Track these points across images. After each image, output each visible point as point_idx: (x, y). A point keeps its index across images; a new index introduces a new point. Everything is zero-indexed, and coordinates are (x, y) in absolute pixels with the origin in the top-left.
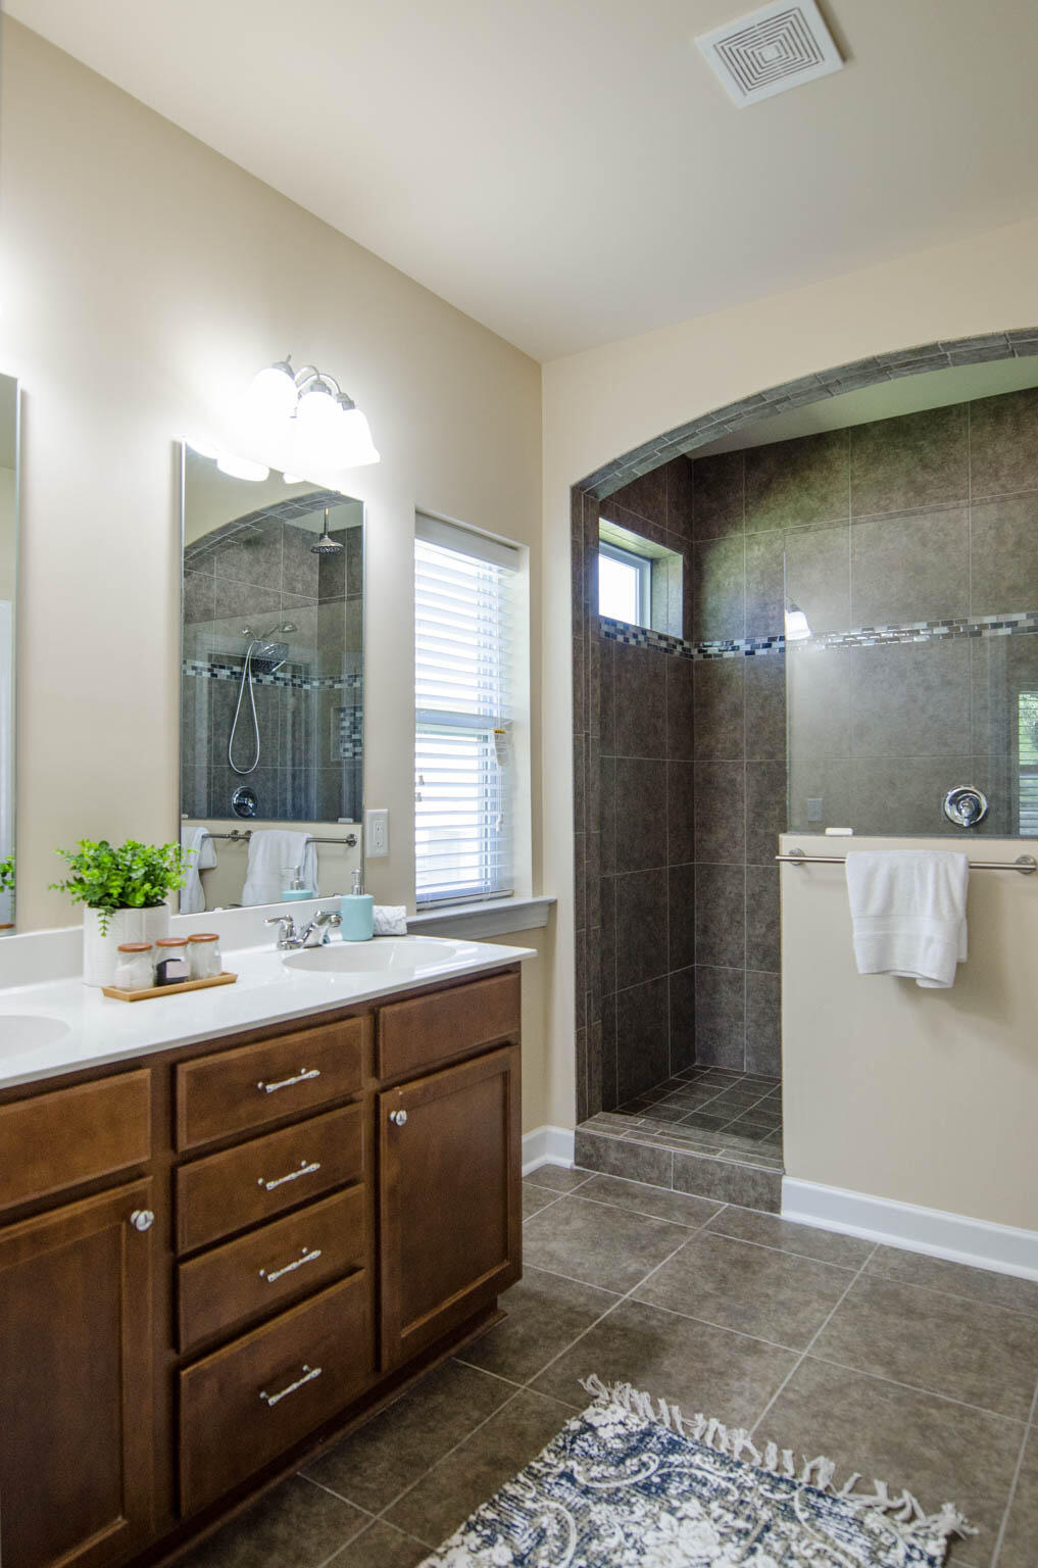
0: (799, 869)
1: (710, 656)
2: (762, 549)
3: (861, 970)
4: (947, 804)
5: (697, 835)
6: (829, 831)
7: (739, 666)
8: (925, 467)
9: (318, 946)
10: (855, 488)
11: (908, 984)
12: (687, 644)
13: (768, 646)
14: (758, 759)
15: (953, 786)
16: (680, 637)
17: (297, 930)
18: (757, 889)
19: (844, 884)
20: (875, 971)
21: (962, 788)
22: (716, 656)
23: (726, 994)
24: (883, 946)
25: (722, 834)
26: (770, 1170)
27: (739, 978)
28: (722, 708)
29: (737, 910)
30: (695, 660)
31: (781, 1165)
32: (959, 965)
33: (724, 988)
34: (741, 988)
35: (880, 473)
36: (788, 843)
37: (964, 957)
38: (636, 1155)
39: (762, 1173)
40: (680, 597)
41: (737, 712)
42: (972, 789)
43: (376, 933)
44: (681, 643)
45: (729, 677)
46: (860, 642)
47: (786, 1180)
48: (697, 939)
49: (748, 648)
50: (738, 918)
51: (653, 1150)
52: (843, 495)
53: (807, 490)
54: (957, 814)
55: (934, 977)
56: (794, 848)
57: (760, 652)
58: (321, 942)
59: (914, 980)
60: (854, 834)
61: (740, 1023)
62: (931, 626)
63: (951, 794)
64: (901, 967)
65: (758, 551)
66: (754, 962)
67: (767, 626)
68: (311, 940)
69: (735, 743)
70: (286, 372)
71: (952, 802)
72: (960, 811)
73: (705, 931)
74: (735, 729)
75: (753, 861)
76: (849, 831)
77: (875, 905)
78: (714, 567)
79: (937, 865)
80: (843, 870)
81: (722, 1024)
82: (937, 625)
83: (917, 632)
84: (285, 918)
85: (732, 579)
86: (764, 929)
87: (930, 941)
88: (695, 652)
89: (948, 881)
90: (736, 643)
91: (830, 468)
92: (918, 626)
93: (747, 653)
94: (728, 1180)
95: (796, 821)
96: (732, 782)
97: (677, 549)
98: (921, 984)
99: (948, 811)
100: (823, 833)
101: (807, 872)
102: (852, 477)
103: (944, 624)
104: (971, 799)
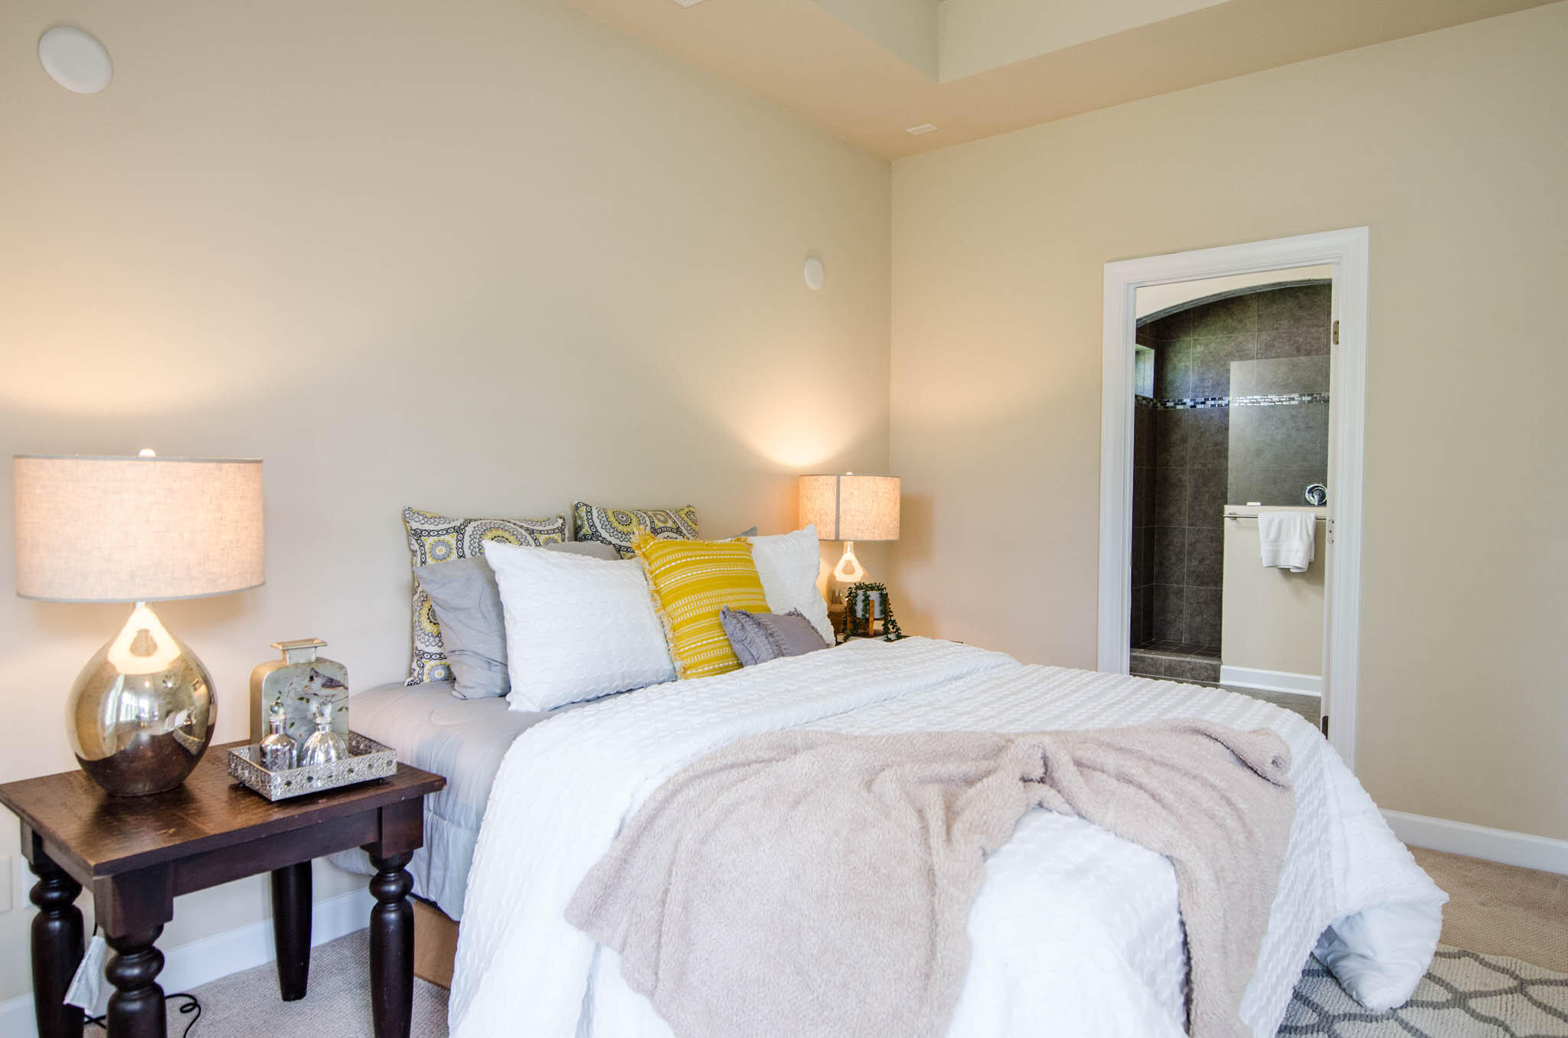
0: (1234, 522)
1: (1168, 407)
2: (1202, 348)
3: (1265, 565)
4: (1307, 493)
5: (1157, 509)
6: (1248, 504)
7: (1186, 414)
8: (1300, 307)
10: (1260, 317)
11: (1286, 572)
12: (1155, 401)
13: (1204, 403)
14: (1196, 467)
15: (1310, 483)
16: (1152, 397)
18: (1193, 540)
19: (1258, 528)
20: (1272, 565)
21: (1316, 485)
22: (1172, 407)
23: (1173, 600)
24: (1276, 554)
25: (1173, 510)
26: (1215, 663)
27: (1181, 590)
28: (1175, 437)
29: (1181, 552)
30: (1158, 409)
31: (1221, 661)
32: (1310, 563)
33: (1172, 597)
34: (1182, 596)
35: (1275, 309)
36: (1229, 509)
37: (1313, 558)
38: (1144, 662)
39: (1211, 665)
40: (1152, 374)
41: (1184, 440)
42: (1321, 485)
44: (1152, 400)
45: (1180, 420)
46: (1259, 403)
47: (1222, 667)
48: (1156, 569)
49: (1192, 404)
50: (1182, 557)
51: (1152, 659)
52: (1252, 319)
53: (1231, 315)
54: (1312, 498)
55: (1299, 566)
56: (1231, 512)
57: (1199, 406)
59: (1289, 569)
60: (1262, 505)
61: (1181, 616)
62: (1301, 395)
63: (1308, 488)
64: (1283, 564)
65: (1199, 349)
66: (1190, 582)
67: (1204, 392)
69: (1183, 458)
71: (1310, 492)
72: (1313, 497)
73: (1161, 564)
74: (1182, 450)
75: (1192, 525)
76: (1259, 504)
77: (1272, 536)
78: (1172, 356)
79: (1302, 518)
80: (1257, 522)
81: (1170, 617)
82: (1304, 395)
83: (1293, 399)
85: (1183, 364)
86: (1197, 563)
87: (1298, 551)
88: (1159, 405)
89: (1307, 528)
90: (1184, 401)
91: (1245, 305)
92: (1293, 396)
93: (1191, 407)
94: (1193, 669)
95: (1229, 501)
96: (1180, 480)
97: (1151, 347)
98: (1292, 571)
99: (1307, 496)
100: (1246, 504)
101: (1238, 522)
102: (1258, 311)
103: (1309, 395)
104: (1320, 490)
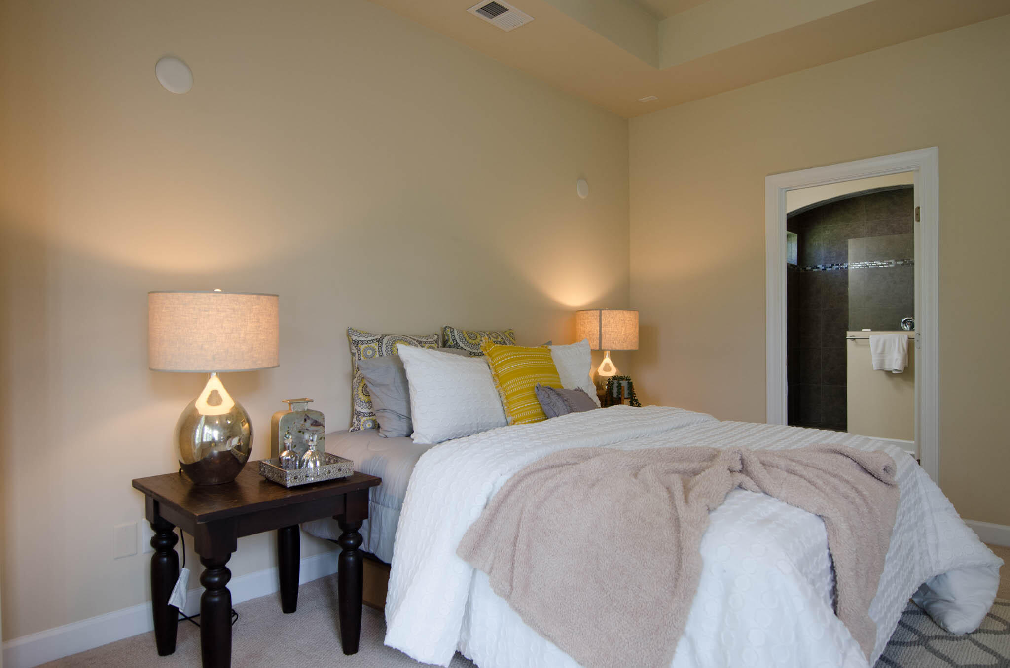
0: (854, 342)
1: (807, 271)
2: (829, 232)
3: (874, 369)
4: (902, 324)
5: (801, 336)
6: (863, 330)
7: (820, 274)
8: (894, 204)
10: (867, 211)
11: (889, 373)
12: (799, 267)
13: (831, 267)
14: (827, 308)
15: (904, 318)
16: (796, 264)
18: (826, 356)
19: (869, 346)
20: (879, 369)
21: (908, 318)
22: (810, 270)
23: (814, 394)
24: (882, 362)
25: (812, 336)
27: (819, 388)
28: (813, 289)
29: (818, 364)
30: (801, 272)
32: (905, 367)
33: (813, 392)
34: (820, 392)
35: (877, 205)
36: (849, 334)
37: (907, 364)
40: (796, 250)
41: (818, 291)
42: (911, 318)
44: (797, 266)
45: (815, 278)
46: (868, 266)
48: (802, 376)
49: (823, 268)
50: (819, 367)
52: (862, 213)
53: (848, 211)
54: (905, 327)
55: (898, 369)
56: (851, 335)
57: (828, 269)
59: (891, 371)
60: (871, 331)
61: (819, 405)
62: (896, 261)
63: (903, 320)
64: (887, 368)
65: (827, 232)
66: (825, 383)
67: (831, 260)
69: (818, 303)
71: (904, 323)
72: (906, 326)
73: (805, 372)
74: (817, 298)
75: (825, 346)
76: (870, 330)
77: (879, 350)
78: (809, 238)
79: (899, 338)
80: (869, 342)
81: (812, 405)
82: (898, 260)
83: (891, 263)
85: (817, 243)
86: (829, 371)
87: (896, 359)
88: (801, 269)
89: (902, 343)
90: (818, 266)
91: (857, 203)
92: (890, 261)
93: (823, 270)
95: (850, 329)
96: (816, 317)
97: (795, 232)
98: (893, 372)
100: (861, 330)
101: (856, 342)
102: (866, 207)
103: (901, 260)
104: (911, 322)
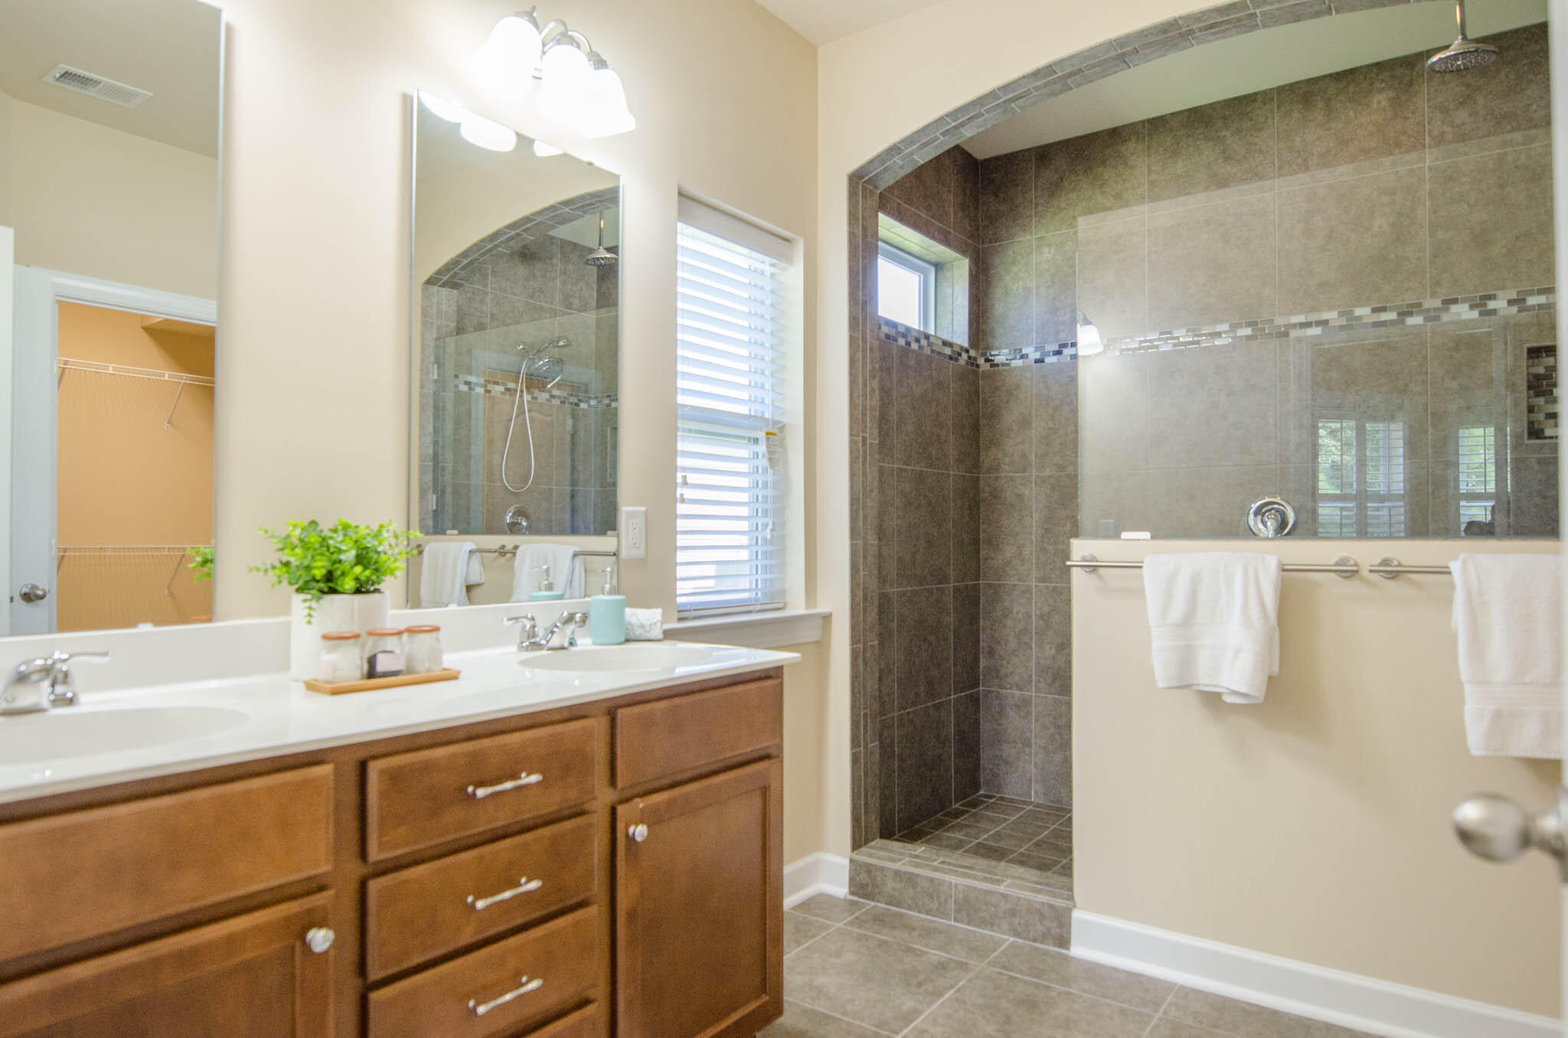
0: (1093, 576)
1: (997, 365)
2: (1053, 252)
3: (1161, 684)
4: (1251, 516)
5: (983, 553)
6: (1125, 535)
7: (1029, 375)
8: (1228, 159)
9: (563, 648)
10: (1152, 184)
11: (1212, 700)
12: (972, 353)
13: (1058, 353)
14: (1047, 472)
15: (1257, 497)
16: (966, 345)
17: (540, 631)
18: (1046, 609)
19: (1141, 592)
20: (1176, 684)
21: (1267, 500)
22: (1003, 365)
23: (1013, 721)
24: (1186, 658)
25: (1009, 551)
26: (1059, 902)
27: (1026, 703)
28: (1010, 418)
29: (1024, 631)
30: (981, 370)
31: (1071, 898)
32: (1271, 680)
33: (1012, 713)
34: (1029, 713)
35: (1180, 166)
36: (1080, 548)
37: (1276, 669)
38: (914, 885)
39: (1051, 906)
40: (966, 303)
41: (1025, 423)
42: (1278, 500)
43: (628, 637)
44: (967, 351)
45: (1017, 386)
46: (1157, 347)
47: (1077, 914)
48: (983, 663)
49: (1038, 355)
50: (1026, 639)
51: (932, 880)
52: (1139, 192)
53: (1101, 186)
54: (1261, 526)
55: (1243, 690)
56: (1086, 553)
57: (1051, 360)
58: (566, 644)
59: (1219, 695)
60: (1153, 538)
61: (1027, 750)
62: (1234, 327)
63: (1254, 506)
64: (1205, 680)
65: (1048, 254)
66: (1042, 685)
67: (1057, 333)
68: (555, 641)
69: (1024, 456)
70: (528, 21)
71: (1257, 512)
72: (1264, 523)
73: (991, 653)
74: (1023, 442)
75: (1043, 579)
76: (1147, 535)
77: (1176, 613)
78: (1002, 272)
79: (1246, 569)
80: (1141, 578)
81: (1008, 750)
82: (1239, 326)
83: (1219, 334)
84: (526, 617)
85: (1021, 284)
86: (1053, 652)
87: (1238, 651)
88: (981, 361)
89: (1258, 585)
90: (1024, 351)
91: (1125, 163)
92: (1219, 328)
93: (1037, 361)
94: (1013, 913)
95: (1081, 530)
96: (1020, 496)
97: (964, 253)
98: (1228, 699)
99: (1252, 523)
100: (1117, 536)
101: (1101, 578)
102: (1150, 173)
103: (1248, 325)
104: (1277, 510)
